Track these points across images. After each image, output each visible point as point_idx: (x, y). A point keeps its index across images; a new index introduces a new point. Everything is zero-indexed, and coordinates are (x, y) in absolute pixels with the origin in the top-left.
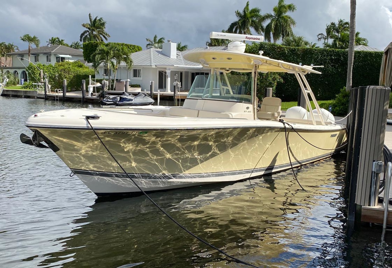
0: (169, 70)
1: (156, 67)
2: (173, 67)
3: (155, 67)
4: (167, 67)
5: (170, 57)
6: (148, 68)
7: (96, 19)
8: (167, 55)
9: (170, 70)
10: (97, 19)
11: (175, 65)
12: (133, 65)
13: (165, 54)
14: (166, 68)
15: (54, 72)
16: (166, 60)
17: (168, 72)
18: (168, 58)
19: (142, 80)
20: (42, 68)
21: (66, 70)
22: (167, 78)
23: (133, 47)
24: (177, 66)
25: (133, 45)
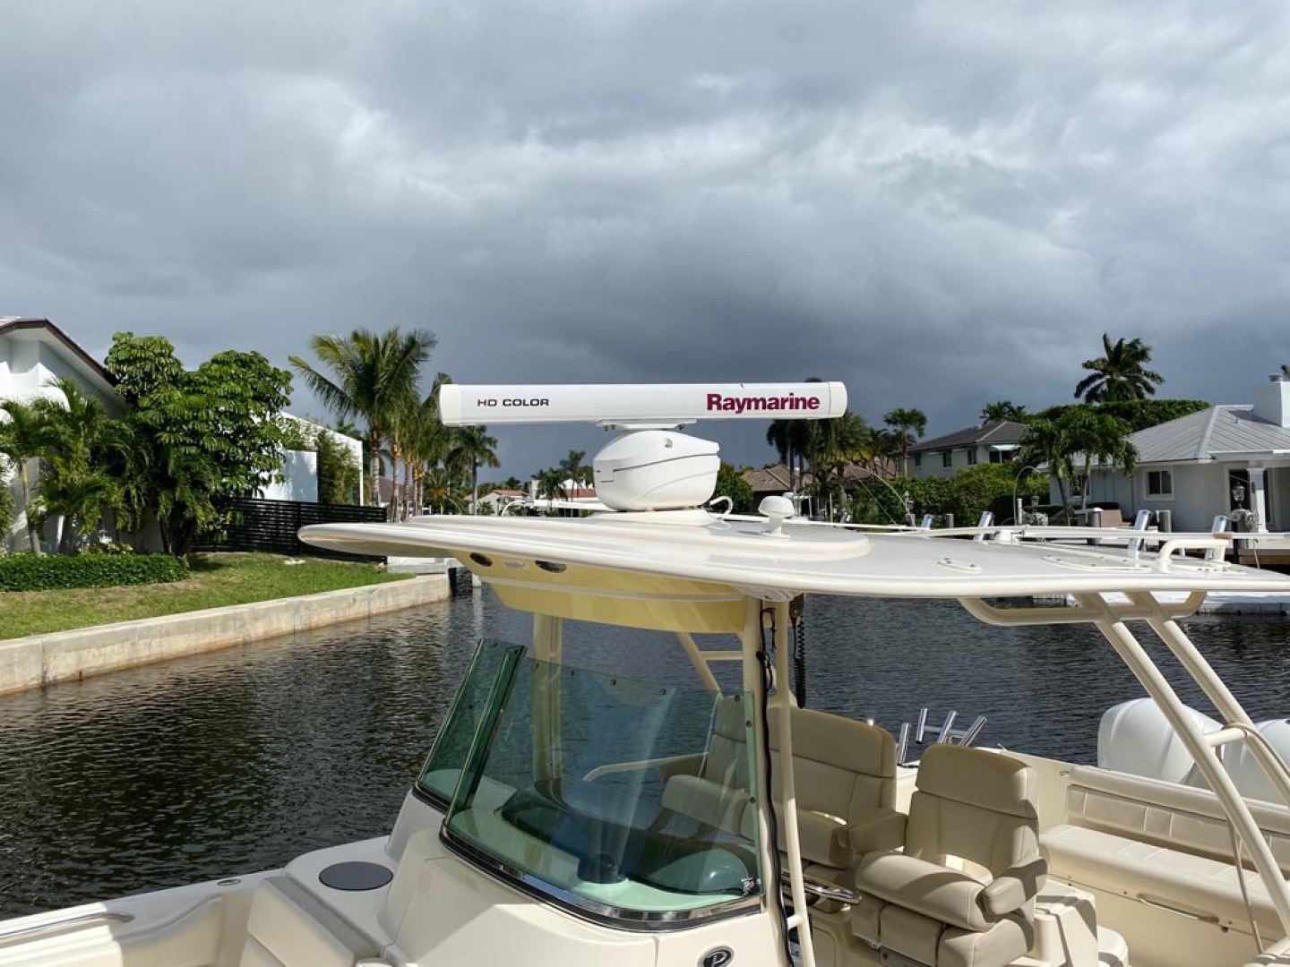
0: (1257, 466)
1: (1215, 462)
2: (1271, 458)
3: (1209, 461)
4: (1252, 459)
5: (1280, 426)
6: (1188, 467)
7: (1120, 342)
8: (1269, 419)
9: (1261, 467)
10: (1124, 345)
11: (1276, 451)
12: (1137, 461)
13: (1265, 418)
14: (1247, 462)
15: (940, 496)
16: (1260, 435)
17: (1255, 474)
18: (1273, 430)
19: (1174, 502)
20: (909, 486)
21: (972, 487)
22: (1254, 492)
23: (1179, 407)
24: (1285, 454)
25: (1178, 399)
